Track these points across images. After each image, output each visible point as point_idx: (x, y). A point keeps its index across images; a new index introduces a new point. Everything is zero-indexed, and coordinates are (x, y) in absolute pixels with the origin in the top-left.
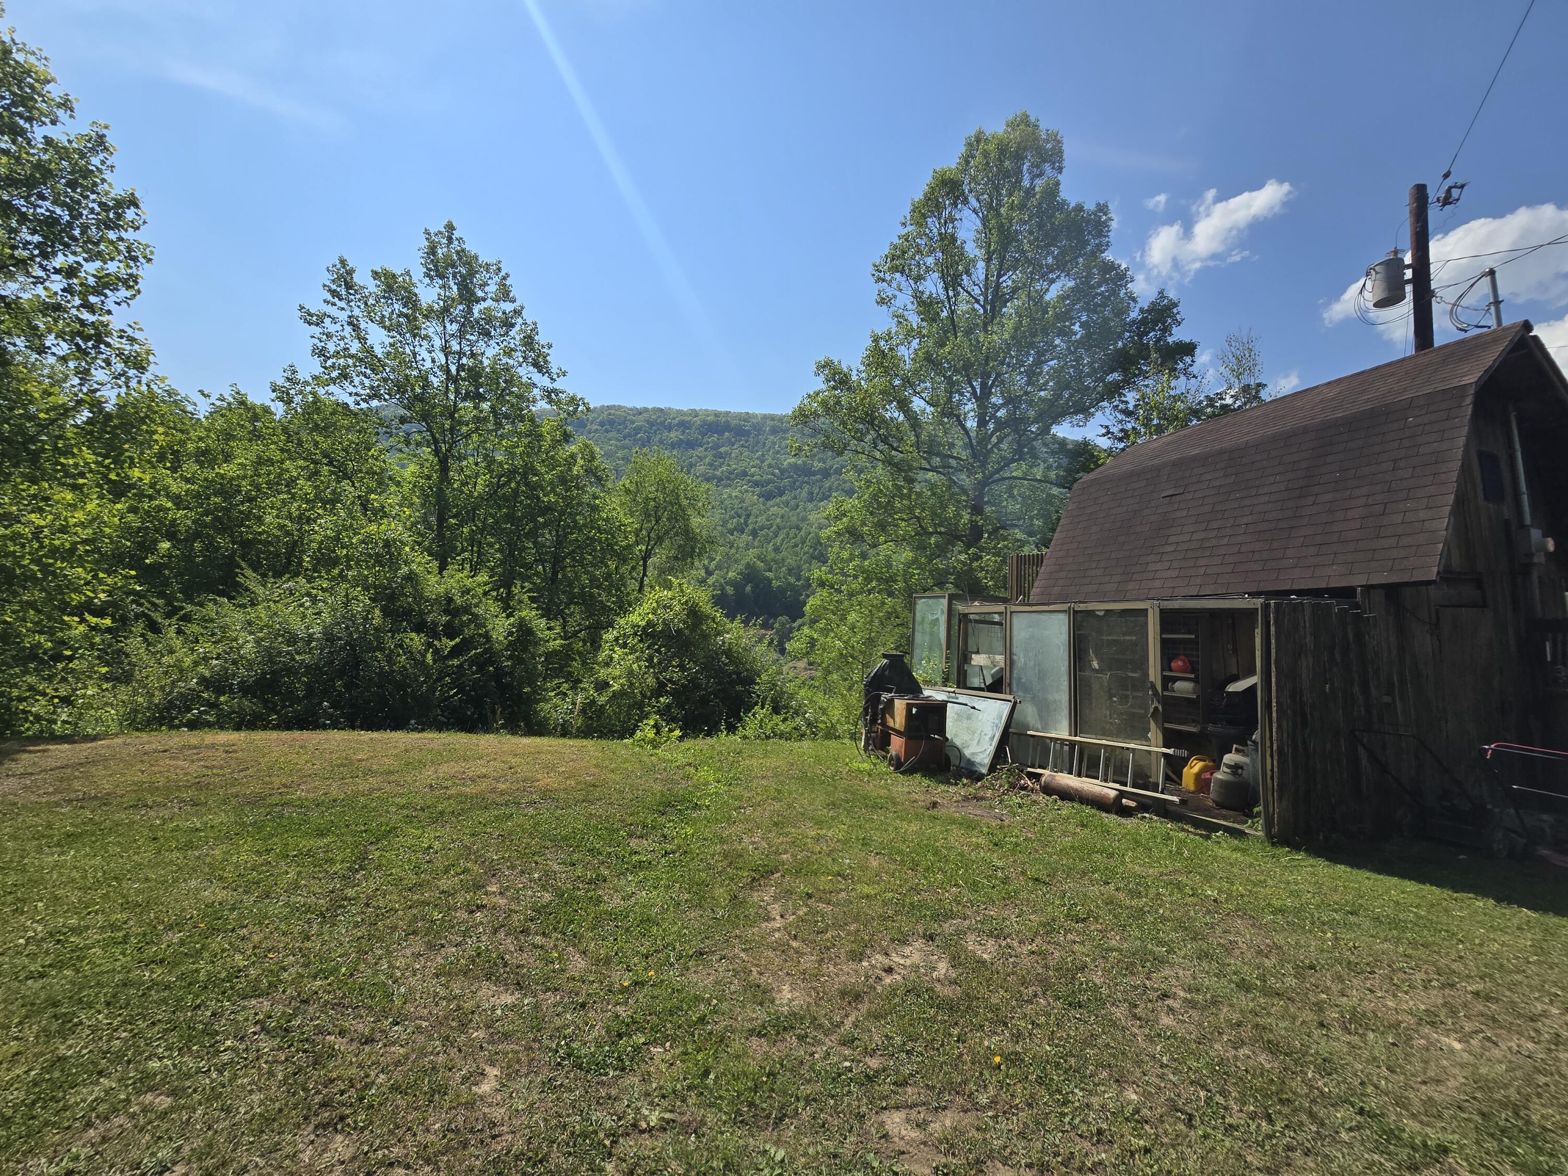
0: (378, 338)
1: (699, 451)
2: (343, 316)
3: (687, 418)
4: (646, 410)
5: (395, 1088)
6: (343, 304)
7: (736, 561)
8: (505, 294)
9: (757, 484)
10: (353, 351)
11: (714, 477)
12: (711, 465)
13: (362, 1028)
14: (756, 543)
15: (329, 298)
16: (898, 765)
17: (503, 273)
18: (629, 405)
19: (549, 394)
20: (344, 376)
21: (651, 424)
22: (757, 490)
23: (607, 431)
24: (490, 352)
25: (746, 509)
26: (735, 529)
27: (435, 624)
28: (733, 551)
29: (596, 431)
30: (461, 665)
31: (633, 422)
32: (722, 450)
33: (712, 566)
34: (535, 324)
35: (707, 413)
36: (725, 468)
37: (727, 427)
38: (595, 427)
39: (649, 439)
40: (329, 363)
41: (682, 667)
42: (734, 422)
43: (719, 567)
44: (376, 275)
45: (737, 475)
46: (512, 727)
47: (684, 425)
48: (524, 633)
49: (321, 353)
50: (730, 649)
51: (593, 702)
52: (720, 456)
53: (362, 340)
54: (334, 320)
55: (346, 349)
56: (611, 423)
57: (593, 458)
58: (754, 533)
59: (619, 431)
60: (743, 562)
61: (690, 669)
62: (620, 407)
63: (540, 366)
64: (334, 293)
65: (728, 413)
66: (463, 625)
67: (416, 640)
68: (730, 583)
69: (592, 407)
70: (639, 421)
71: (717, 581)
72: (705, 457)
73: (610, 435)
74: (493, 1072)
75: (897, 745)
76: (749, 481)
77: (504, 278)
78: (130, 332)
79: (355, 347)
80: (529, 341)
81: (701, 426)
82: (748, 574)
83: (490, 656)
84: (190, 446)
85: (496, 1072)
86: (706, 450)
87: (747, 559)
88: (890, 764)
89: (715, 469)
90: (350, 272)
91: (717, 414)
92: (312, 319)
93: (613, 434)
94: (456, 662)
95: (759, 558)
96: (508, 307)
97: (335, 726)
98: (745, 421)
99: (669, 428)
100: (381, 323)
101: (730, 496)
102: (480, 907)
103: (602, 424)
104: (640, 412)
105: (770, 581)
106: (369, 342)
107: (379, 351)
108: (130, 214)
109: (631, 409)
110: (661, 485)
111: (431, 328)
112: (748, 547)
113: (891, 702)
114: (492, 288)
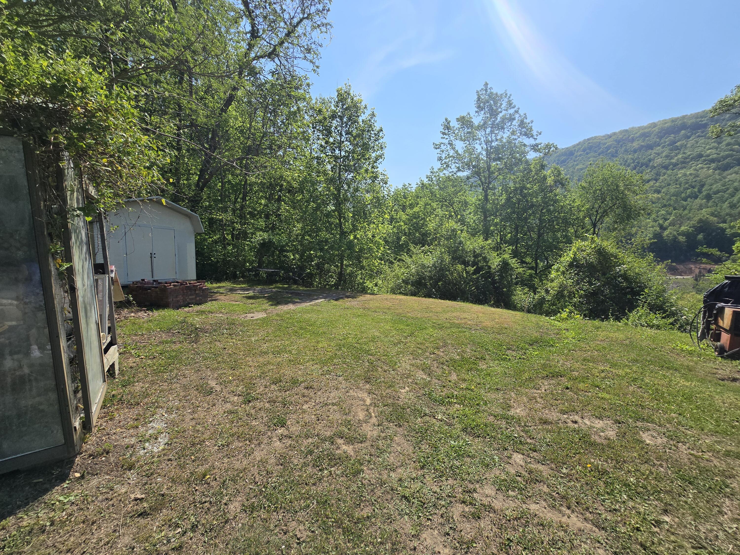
0: (460, 146)
1: (658, 149)
2: (446, 142)
3: (646, 130)
4: (615, 134)
5: (383, 382)
6: (447, 137)
7: (688, 219)
8: (510, 105)
9: (713, 161)
10: (451, 155)
11: (671, 164)
12: (667, 156)
13: (386, 368)
14: (710, 204)
15: (442, 136)
16: (721, 351)
17: (508, 95)
18: (602, 134)
19: (535, 148)
20: (448, 166)
21: (618, 141)
22: (713, 165)
23: (587, 154)
24: (505, 135)
25: (701, 181)
26: (689, 196)
27: (468, 262)
28: (686, 212)
29: (580, 155)
30: (478, 278)
31: (605, 144)
32: (678, 144)
33: (667, 223)
34: (525, 114)
35: (665, 122)
36: (680, 156)
37: (684, 127)
38: (579, 153)
39: (616, 152)
40: (443, 162)
41: (590, 284)
42: (690, 122)
43: (671, 224)
44: (458, 120)
45: (692, 159)
46: (497, 305)
47: (645, 135)
48: (505, 265)
49: (440, 159)
50: (625, 274)
51: (544, 298)
52: (677, 148)
53: (454, 149)
54: (444, 144)
55: (448, 155)
56: (590, 148)
57: (560, 174)
58: (708, 197)
59: (595, 152)
60: (697, 219)
61: (595, 284)
62: (596, 137)
63: (529, 134)
64: (444, 134)
65: (684, 117)
66: (479, 261)
67: (460, 267)
68: (683, 234)
69: (559, 147)
70: (610, 142)
71: (671, 233)
72: (662, 152)
73: (589, 155)
74: (407, 388)
75: (725, 338)
76: (705, 160)
77: (509, 97)
78: (383, 173)
79: (452, 153)
80: (522, 124)
81: (660, 132)
82: (701, 227)
83: (489, 274)
84: (407, 203)
85: (408, 389)
86: (663, 147)
87: (700, 216)
88: (716, 351)
89: (672, 158)
90: (448, 123)
91: (673, 121)
92: (437, 147)
93: (592, 154)
94: (475, 277)
95: (712, 214)
96: (511, 111)
97: (436, 298)
98: (702, 117)
99: (633, 140)
100: (461, 140)
101: (685, 175)
102: (434, 353)
103: (584, 150)
104: (610, 136)
105: (723, 230)
106: (456, 149)
107: (460, 151)
108: (381, 134)
109: (604, 136)
110: (605, 180)
111: (480, 134)
112: (701, 207)
113: (722, 309)
114: (504, 105)
